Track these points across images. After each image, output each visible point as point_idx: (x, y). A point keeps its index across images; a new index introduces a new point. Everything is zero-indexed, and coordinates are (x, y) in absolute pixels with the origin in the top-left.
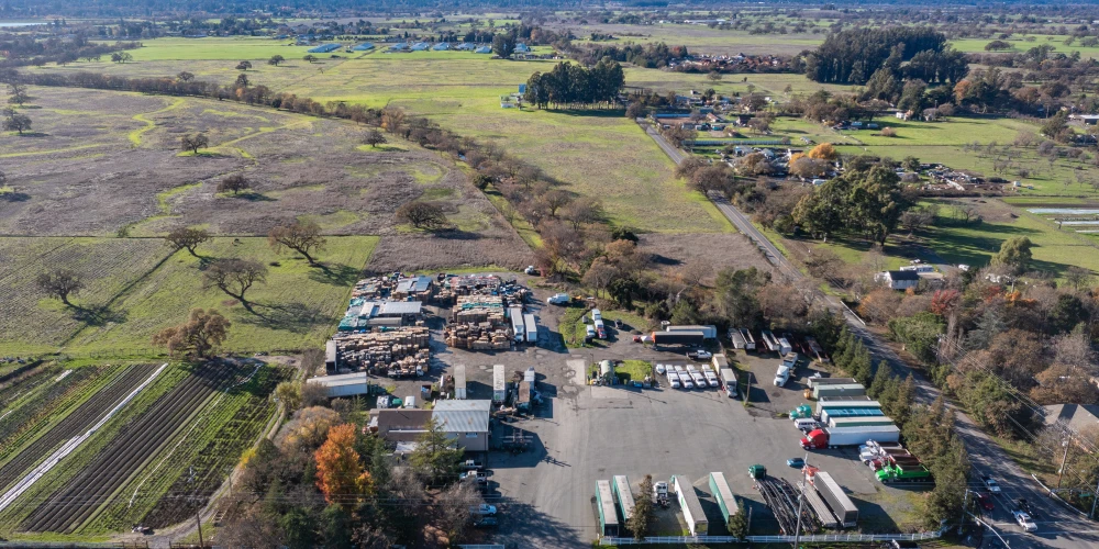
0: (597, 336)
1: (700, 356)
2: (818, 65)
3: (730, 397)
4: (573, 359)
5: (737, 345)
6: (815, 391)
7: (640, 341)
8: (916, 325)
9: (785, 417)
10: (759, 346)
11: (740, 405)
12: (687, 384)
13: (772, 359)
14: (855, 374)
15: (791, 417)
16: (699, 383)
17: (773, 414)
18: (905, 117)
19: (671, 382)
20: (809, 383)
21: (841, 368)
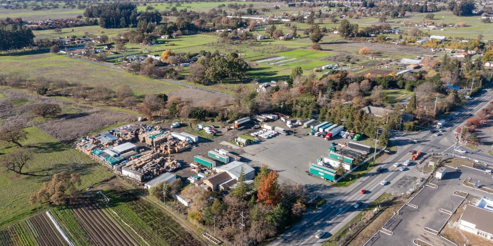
0: (214, 132)
2: (105, 21)
3: (286, 135)
4: (220, 142)
5: (261, 121)
6: (305, 125)
7: (232, 129)
8: (305, 98)
9: (308, 135)
10: (268, 119)
11: (292, 136)
12: (270, 136)
13: (275, 122)
14: (307, 117)
15: (310, 134)
16: (273, 134)
17: (304, 135)
18: (166, 38)
19: (264, 137)
20: (300, 124)
21: (298, 117)
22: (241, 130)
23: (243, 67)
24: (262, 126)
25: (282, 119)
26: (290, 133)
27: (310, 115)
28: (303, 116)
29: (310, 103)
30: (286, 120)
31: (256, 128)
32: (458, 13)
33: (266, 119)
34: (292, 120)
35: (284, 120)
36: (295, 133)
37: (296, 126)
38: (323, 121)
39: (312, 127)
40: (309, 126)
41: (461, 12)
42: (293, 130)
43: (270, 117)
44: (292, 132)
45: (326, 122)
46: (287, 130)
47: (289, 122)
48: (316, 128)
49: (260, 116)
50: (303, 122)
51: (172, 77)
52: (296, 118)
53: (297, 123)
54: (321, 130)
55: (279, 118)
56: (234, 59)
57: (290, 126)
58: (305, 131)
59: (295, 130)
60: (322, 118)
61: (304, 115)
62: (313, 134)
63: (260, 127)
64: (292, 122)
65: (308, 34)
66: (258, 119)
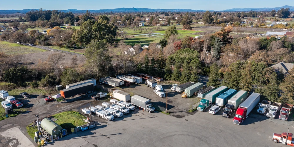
0: (14, 106)
1: (101, 96)
2: (30, 17)
3: (151, 112)
4: (5, 129)
5: (113, 85)
6: (187, 92)
7: (53, 100)
8: (184, 54)
9: (195, 111)
10: (126, 82)
11: (163, 115)
12: (118, 115)
13: (137, 87)
14: (188, 79)
15: (199, 109)
16: (125, 111)
17: (188, 112)
18: (69, 26)
19: (106, 118)
20: (178, 89)
21: (175, 80)
22: (72, 101)
23: (112, 29)
24: (111, 95)
25: (149, 82)
26: (160, 108)
27: (193, 77)
28: (182, 78)
29: (191, 60)
30: (154, 83)
31: (99, 99)
32: (280, 16)
33: (122, 83)
34: (164, 84)
35: (151, 84)
36: (170, 107)
37: (170, 95)
38: (217, 85)
39: (200, 95)
40: (193, 94)
41: (283, 15)
42: (165, 101)
43: (130, 80)
44: (163, 105)
45: (223, 88)
46: (155, 100)
47: (158, 88)
48: (209, 97)
49: (114, 79)
50: (183, 88)
51: (40, 43)
52: (171, 82)
53: (173, 88)
54: (220, 101)
55: (144, 81)
56: (102, 21)
57: (160, 94)
58: (188, 104)
59: (169, 101)
60: (215, 81)
61: (183, 76)
62: (206, 109)
63: (108, 97)
64: (164, 87)
65: (179, 23)
66: (110, 83)
